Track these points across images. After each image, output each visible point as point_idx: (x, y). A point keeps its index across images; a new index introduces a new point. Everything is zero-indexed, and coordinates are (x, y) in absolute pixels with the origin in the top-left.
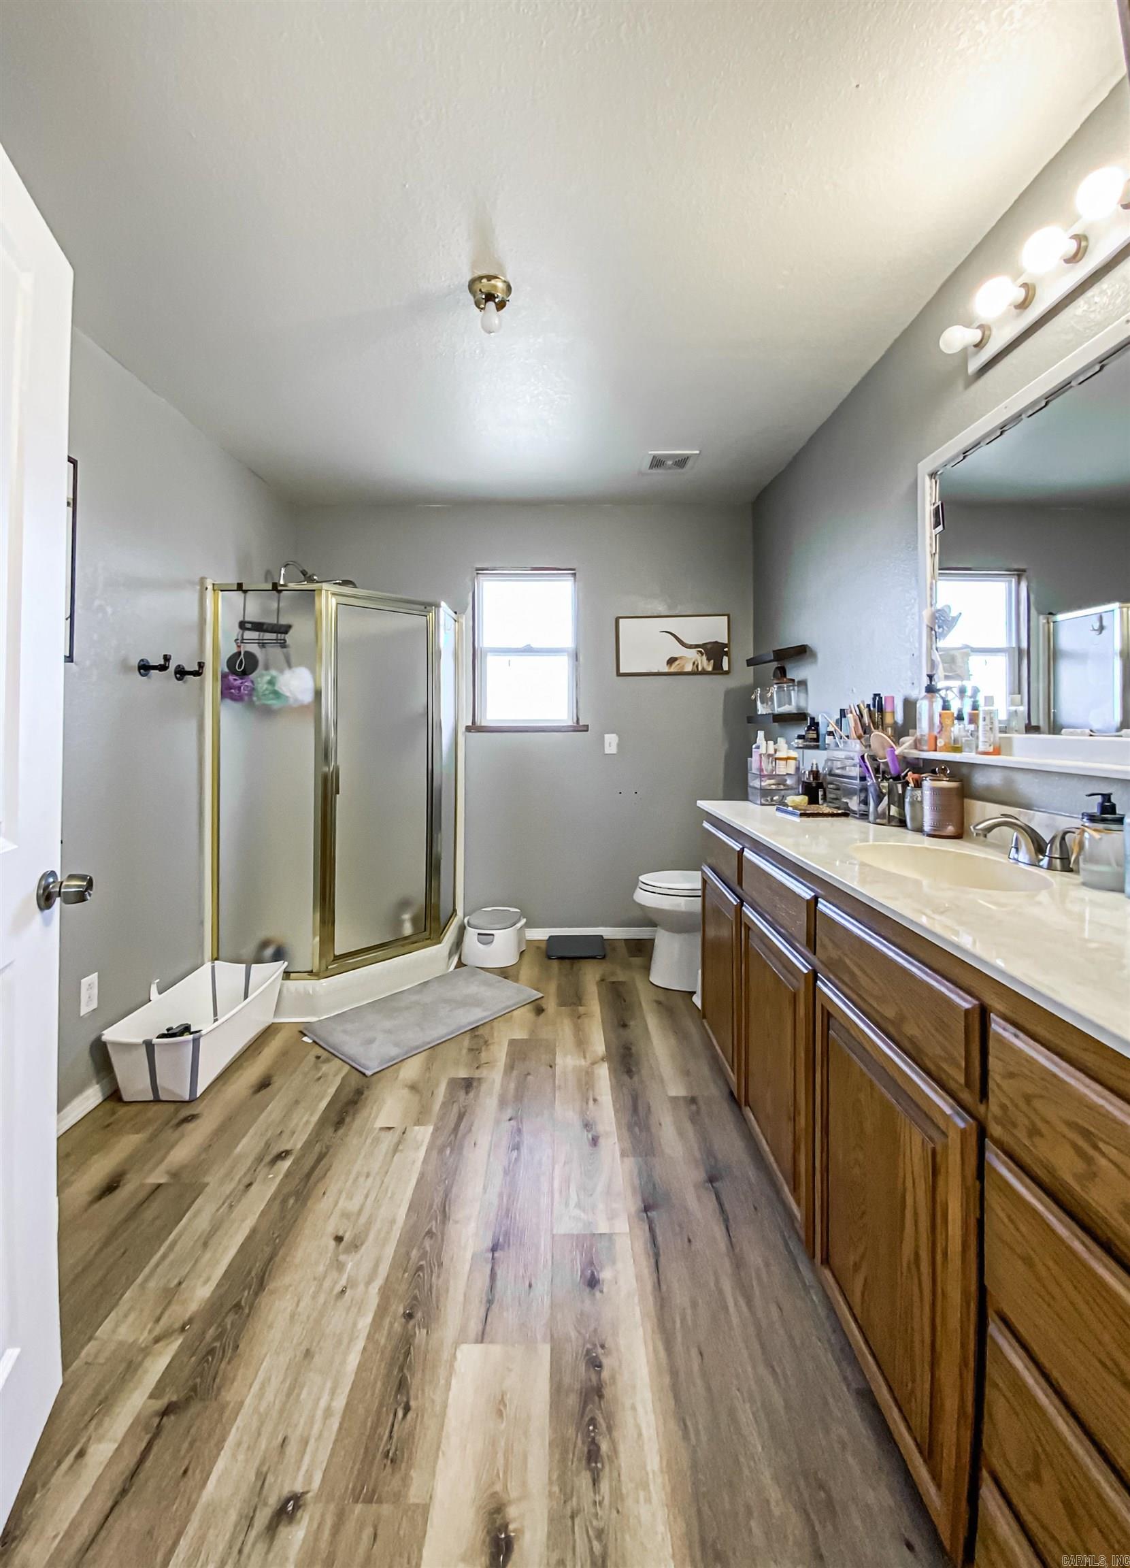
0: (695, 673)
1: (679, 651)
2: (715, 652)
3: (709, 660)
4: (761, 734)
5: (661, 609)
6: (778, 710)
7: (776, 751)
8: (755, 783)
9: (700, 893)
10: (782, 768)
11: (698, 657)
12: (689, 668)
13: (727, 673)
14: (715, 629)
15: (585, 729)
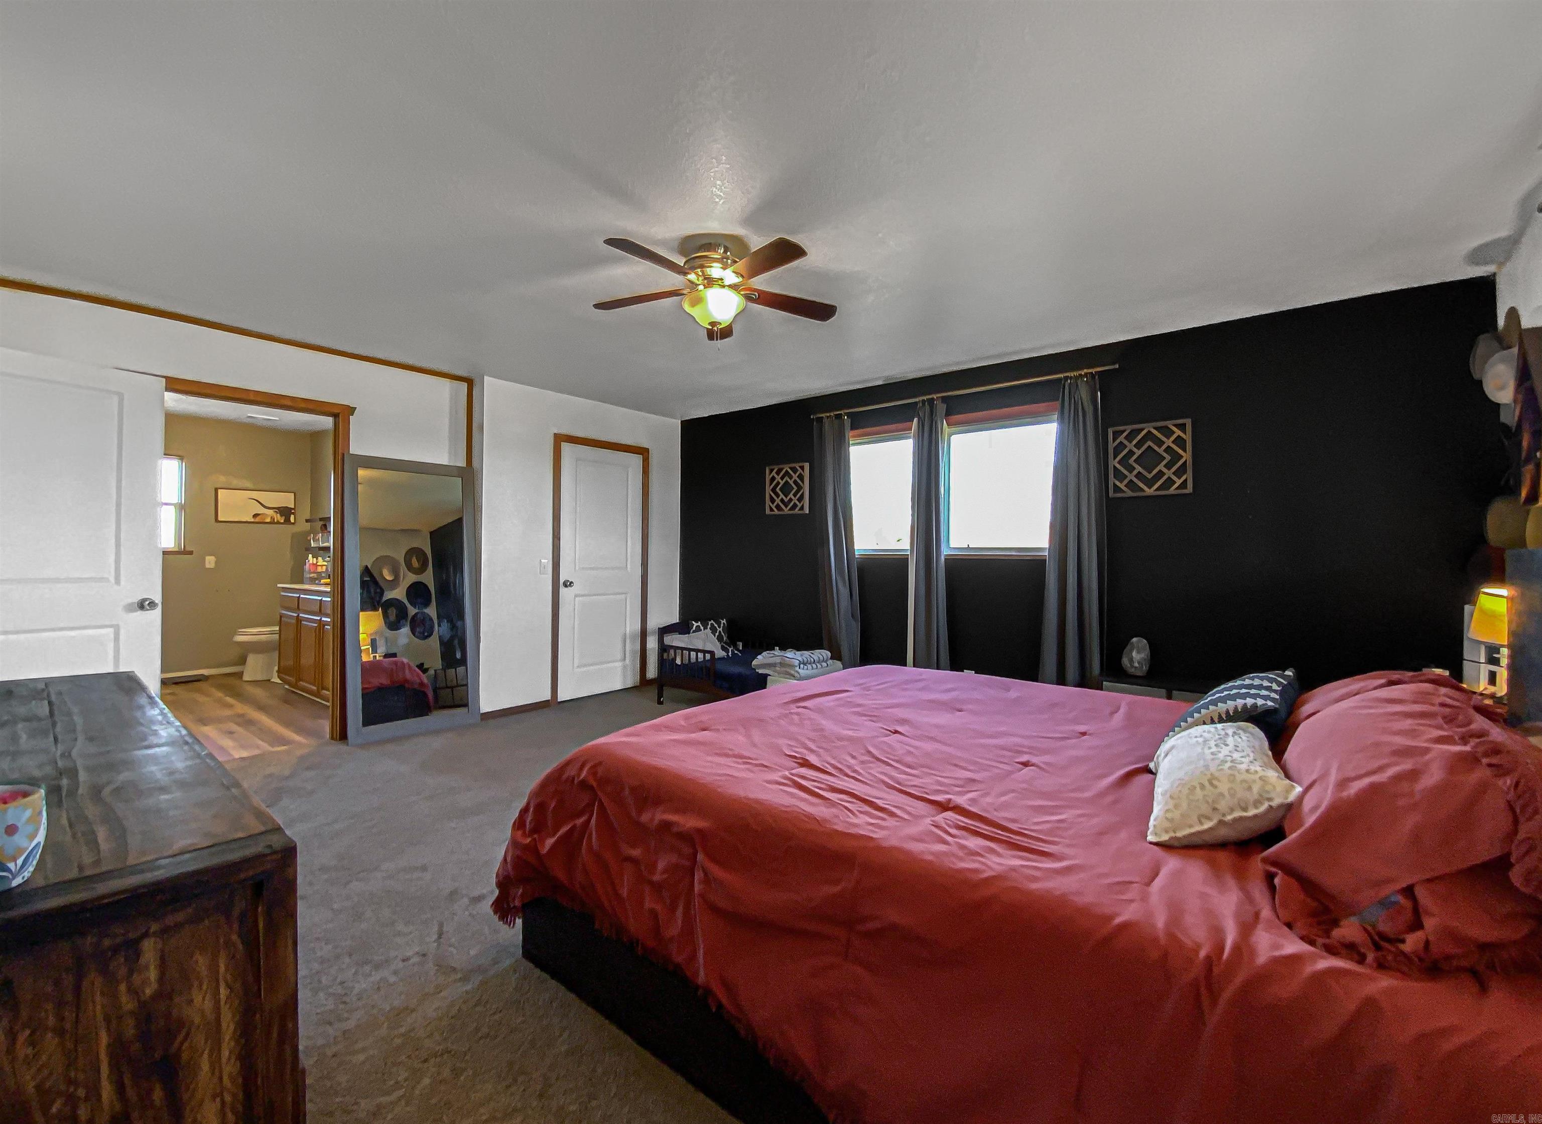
0: (272, 522)
1: (262, 510)
2: (285, 512)
3: (281, 516)
4: (310, 556)
5: (249, 485)
6: (321, 545)
7: (317, 562)
8: (307, 575)
9: (278, 632)
10: (319, 569)
11: (274, 515)
12: (268, 520)
13: (293, 524)
14: (287, 500)
15: (191, 553)
